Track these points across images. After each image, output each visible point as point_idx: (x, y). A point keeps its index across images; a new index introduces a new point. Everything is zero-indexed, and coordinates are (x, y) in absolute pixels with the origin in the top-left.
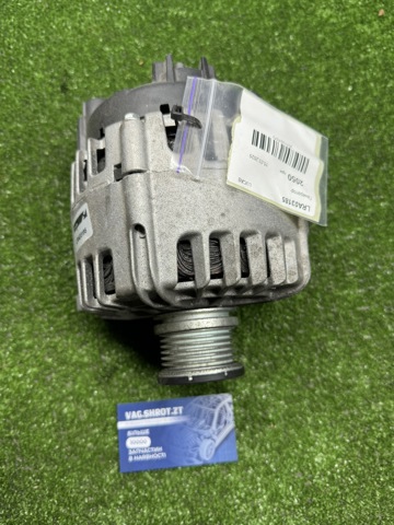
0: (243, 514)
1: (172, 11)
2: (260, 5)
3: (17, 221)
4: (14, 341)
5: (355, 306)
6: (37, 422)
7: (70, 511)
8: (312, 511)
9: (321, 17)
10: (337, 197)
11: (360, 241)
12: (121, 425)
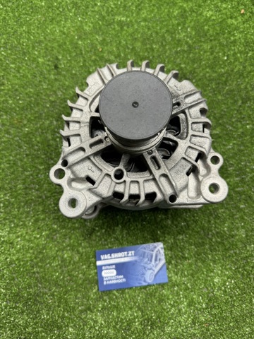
0: (173, 314)
1: (118, 18)
2: (169, 11)
3: (33, 146)
4: (34, 216)
5: (234, 188)
6: (49, 263)
7: (71, 315)
8: (214, 311)
9: (206, 16)
10: (220, 124)
11: (236, 149)
12: (99, 263)
